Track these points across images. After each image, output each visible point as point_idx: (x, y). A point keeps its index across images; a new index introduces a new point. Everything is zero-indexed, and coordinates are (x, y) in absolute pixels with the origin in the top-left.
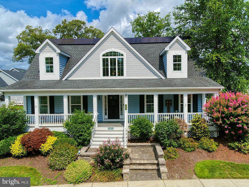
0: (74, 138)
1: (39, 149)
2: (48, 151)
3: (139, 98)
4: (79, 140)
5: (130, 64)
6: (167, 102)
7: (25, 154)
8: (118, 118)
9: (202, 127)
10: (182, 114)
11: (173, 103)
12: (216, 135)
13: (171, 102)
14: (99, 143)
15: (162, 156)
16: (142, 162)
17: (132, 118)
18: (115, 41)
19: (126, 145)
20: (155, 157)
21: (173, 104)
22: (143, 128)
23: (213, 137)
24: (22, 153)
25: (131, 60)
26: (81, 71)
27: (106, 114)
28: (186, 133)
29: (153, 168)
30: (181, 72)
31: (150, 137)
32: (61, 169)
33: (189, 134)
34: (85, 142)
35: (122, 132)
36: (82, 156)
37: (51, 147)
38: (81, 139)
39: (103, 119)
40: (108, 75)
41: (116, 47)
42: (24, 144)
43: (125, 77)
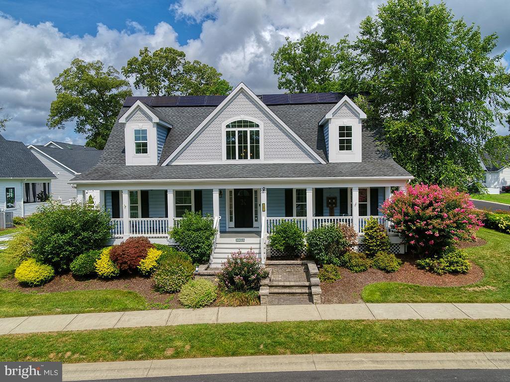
0: (187, 251)
1: (138, 267)
2: (150, 269)
3: (284, 195)
4: (194, 255)
5: (270, 141)
6: (330, 201)
7: (117, 274)
8: (251, 226)
9: (378, 237)
10: (350, 217)
11: (338, 201)
12: (402, 250)
13: (336, 201)
14: (226, 256)
15: (315, 275)
16: (287, 284)
17: (273, 223)
18: (246, 103)
19: (264, 263)
20: (306, 278)
21: (338, 204)
22: (288, 238)
23: (398, 253)
24: (112, 272)
25: (272, 134)
26: (192, 151)
27: (231, 220)
28: (356, 248)
29: (302, 292)
30: (352, 153)
31: (300, 254)
32: (173, 292)
33: (361, 248)
34: (203, 258)
35: (258, 246)
36: (201, 275)
37: (155, 264)
38: (197, 253)
39: (227, 227)
40: (234, 158)
41: (247, 112)
42: (115, 258)
43: (262, 160)
